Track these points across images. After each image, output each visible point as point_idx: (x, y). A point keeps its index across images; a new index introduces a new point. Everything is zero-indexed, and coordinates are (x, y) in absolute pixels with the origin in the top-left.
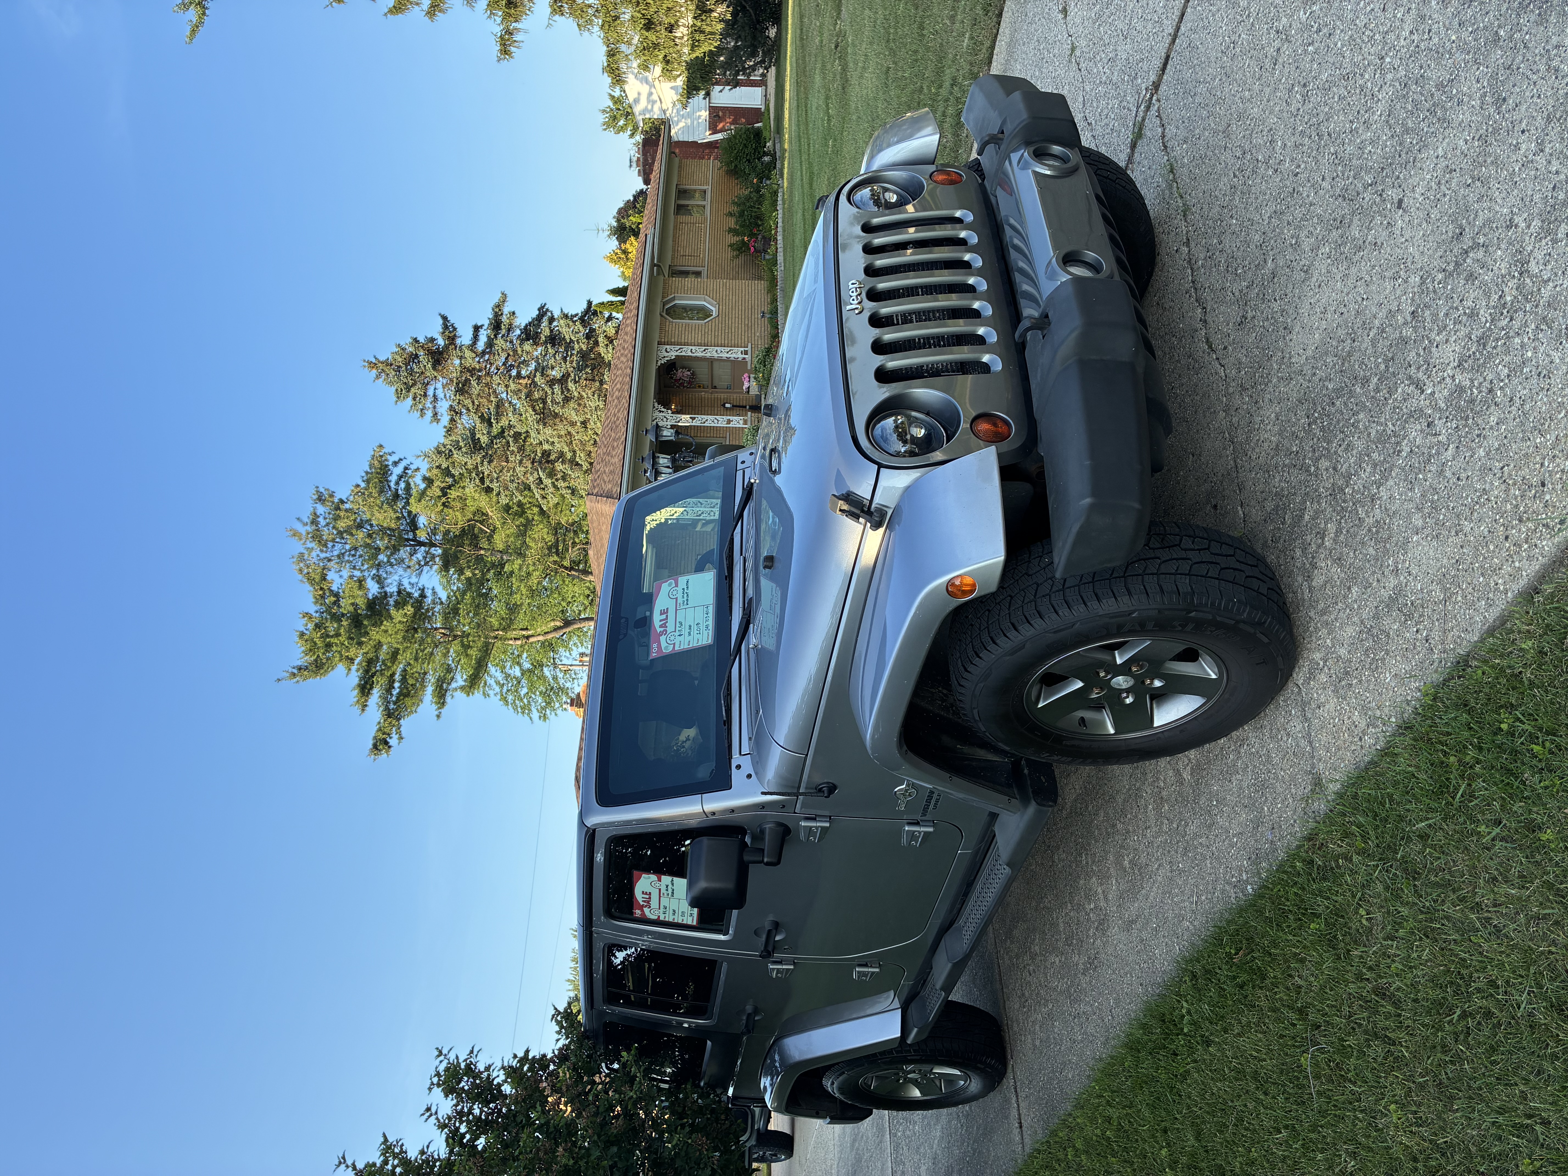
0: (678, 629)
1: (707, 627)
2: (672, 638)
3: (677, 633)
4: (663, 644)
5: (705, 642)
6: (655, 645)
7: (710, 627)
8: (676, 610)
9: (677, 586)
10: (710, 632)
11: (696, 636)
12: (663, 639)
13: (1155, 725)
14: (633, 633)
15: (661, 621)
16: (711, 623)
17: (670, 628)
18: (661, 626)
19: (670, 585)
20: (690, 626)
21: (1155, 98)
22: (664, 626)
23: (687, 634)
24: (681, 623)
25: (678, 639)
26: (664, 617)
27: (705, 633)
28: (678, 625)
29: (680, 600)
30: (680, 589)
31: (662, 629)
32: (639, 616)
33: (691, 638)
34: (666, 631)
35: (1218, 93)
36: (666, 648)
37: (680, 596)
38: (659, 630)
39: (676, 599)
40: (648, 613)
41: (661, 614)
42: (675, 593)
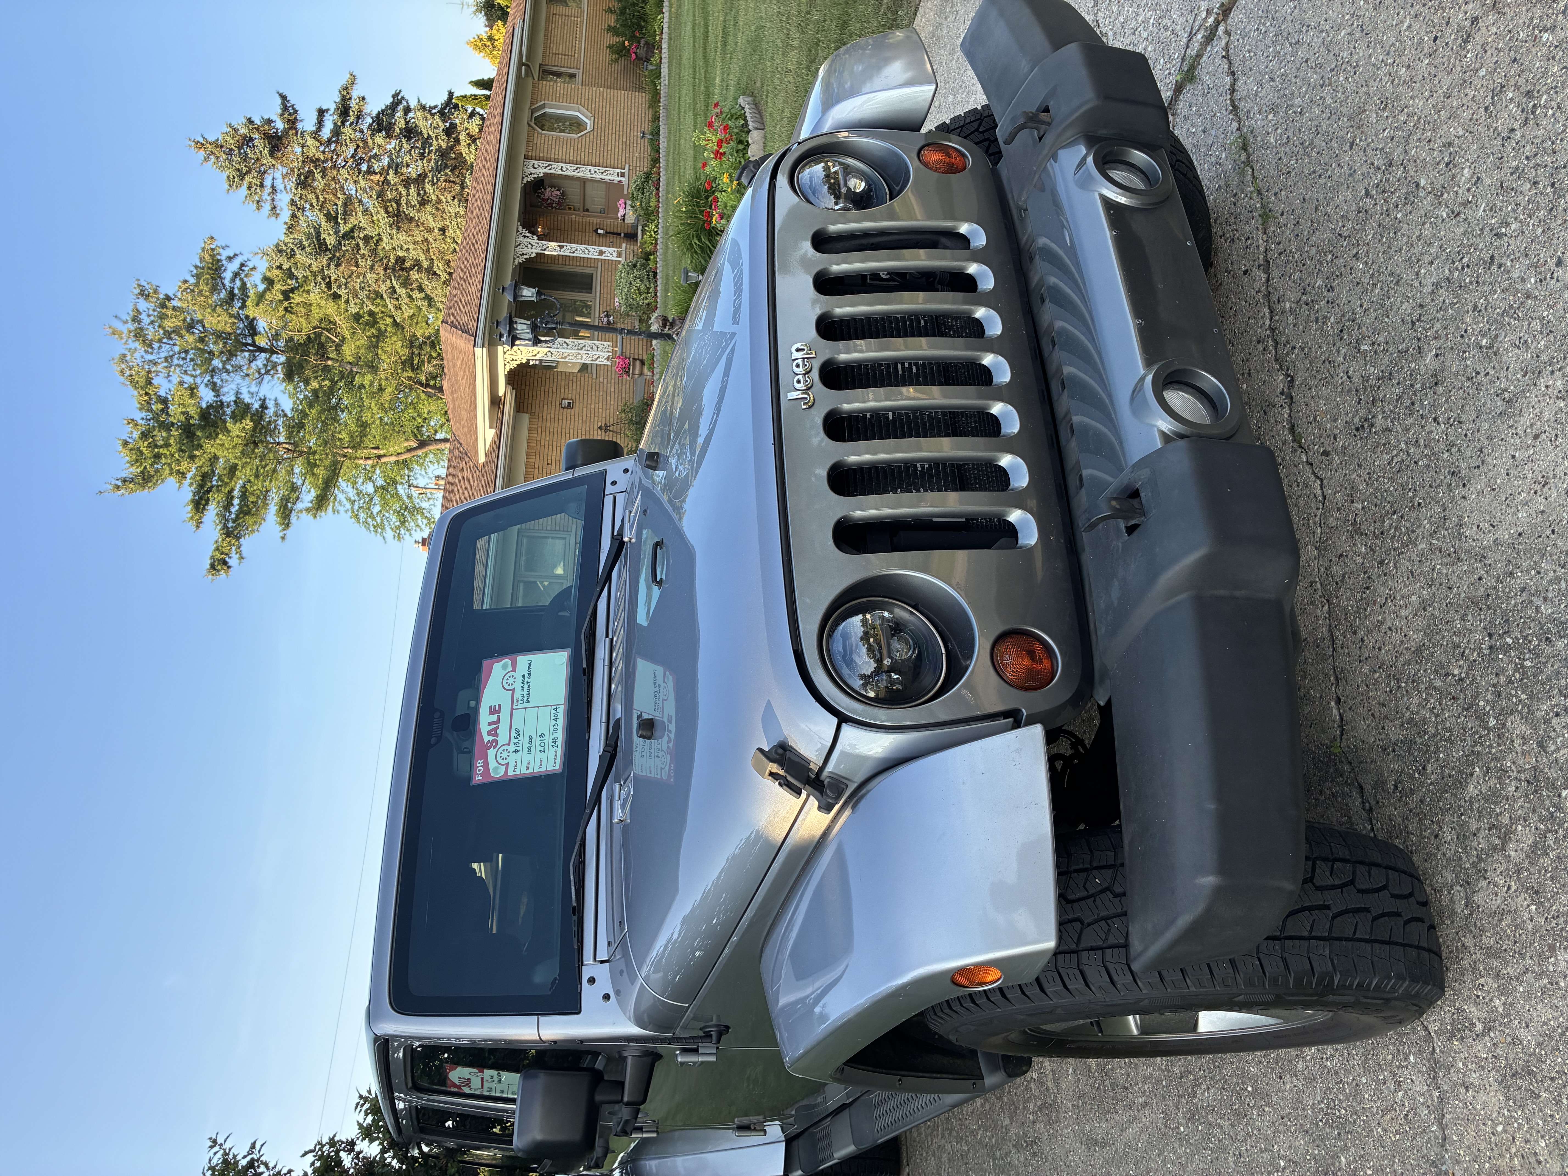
0: (513, 740)
1: (555, 741)
2: (505, 755)
3: (512, 748)
4: (492, 764)
5: (550, 768)
6: (480, 763)
7: (559, 743)
8: (512, 709)
9: (514, 670)
10: (559, 750)
11: (539, 756)
12: (491, 753)
14: (449, 736)
15: (490, 724)
16: (560, 735)
17: (503, 738)
18: (489, 733)
19: (505, 667)
20: (531, 738)
21: (1221, 28)
22: (493, 733)
23: (526, 751)
24: (518, 731)
25: (513, 757)
26: (494, 718)
27: (552, 751)
28: (514, 734)
29: (518, 694)
30: (518, 675)
31: (491, 738)
32: (460, 711)
33: (530, 757)
34: (496, 741)
36: (496, 769)
37: (518, 686)
38: (487, 738)
39: (513, 690)
40: (473, 704)
41: (491, 713)
42: (511, 681)
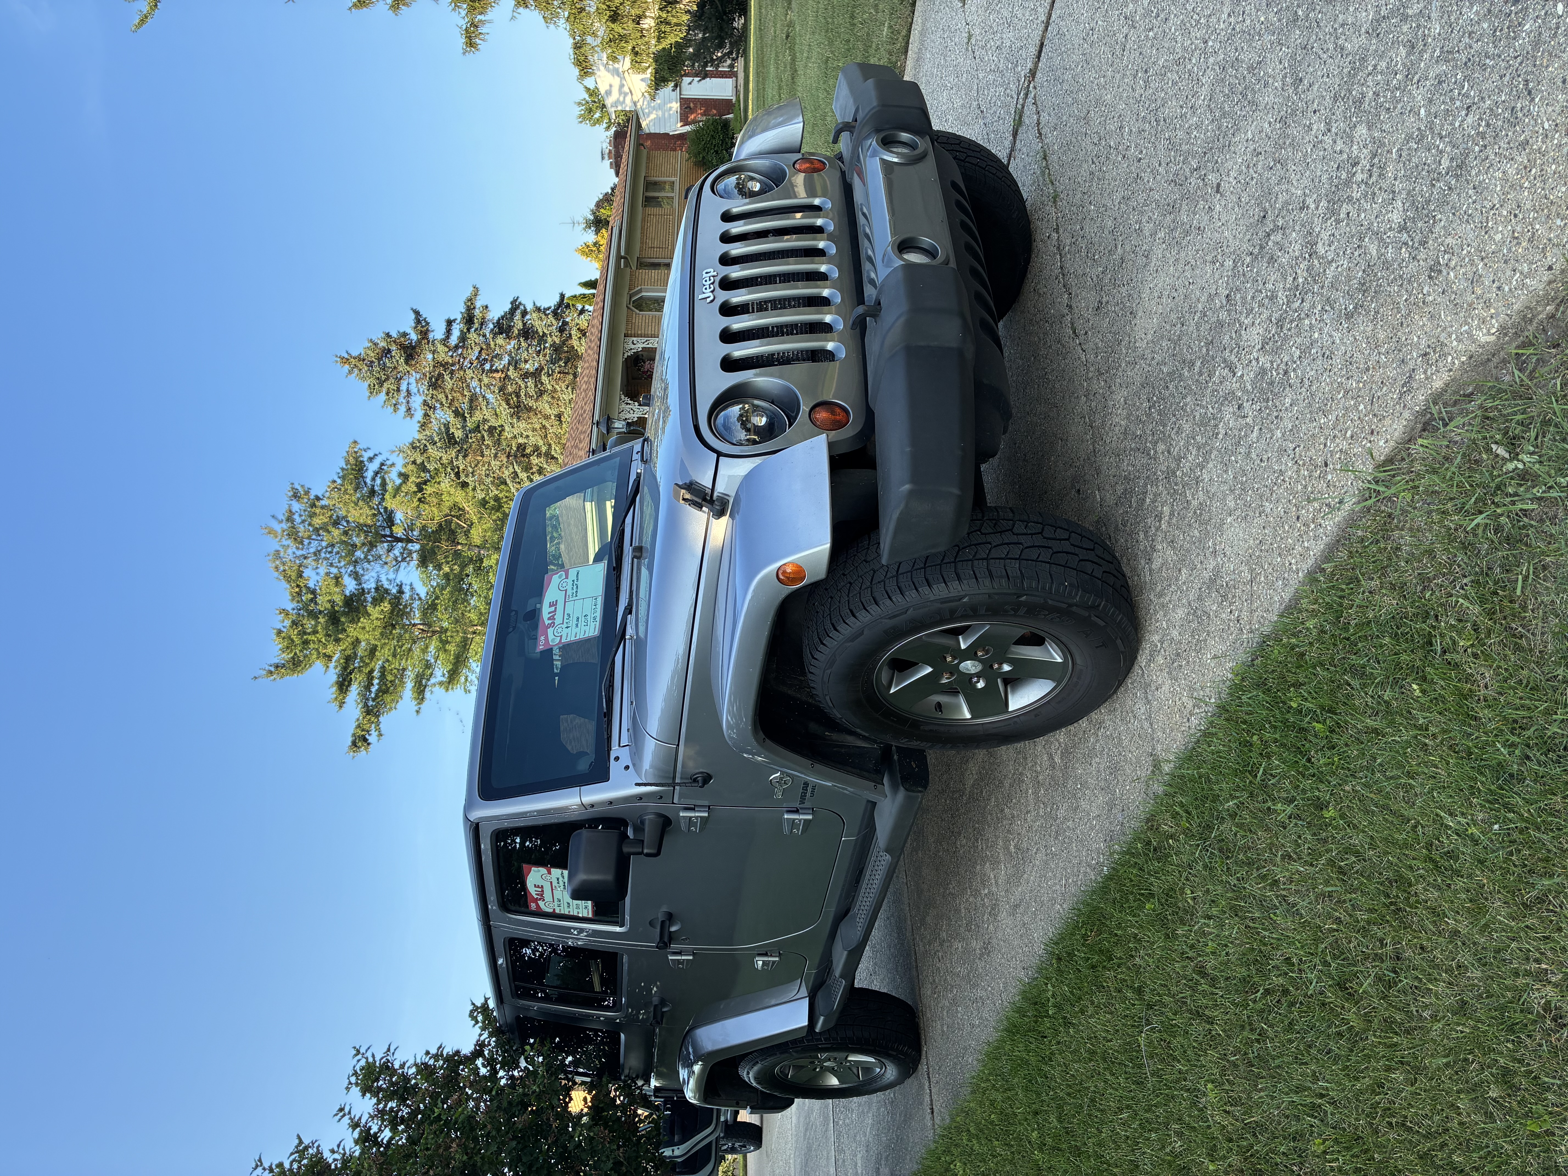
0: (565, 621)
1: (595, 618)
2: (560, 630)
3: (565, 625)
4: (551, 636)
5: (591, 634)
6: (542, 638)
7: (598, 619)
8: (565, 602)
9: (567, 577)
10: (598, 624)
11: (583, 628)
12: (550, 631)
13: (1010, 710)
14: (522, 626)
15: (549, 613)
16: (598, 614)
17: (558, 619)
18: (549, 619)
19: (560, 577)
20: (578, 619)
21: (1031, 85)
22: (552, 618)
23: (574, 626)
24: (569, 615)
25: (566, 631)
26: (553, 609)
27: (593, 625)
28: (566, 617)
29: (569, 592)
30: (570, 581)
31: (550, 622)
32: (529, 608)
33: (578, 630)
34: (554, 623)
35: (1081, 80)
36: (553, 639)
37: (569, 587)
38: (547, 622)
39: (566, 590)
40: (538, 606)
41: (550, 606)
42: (564, 585)
